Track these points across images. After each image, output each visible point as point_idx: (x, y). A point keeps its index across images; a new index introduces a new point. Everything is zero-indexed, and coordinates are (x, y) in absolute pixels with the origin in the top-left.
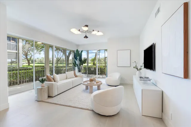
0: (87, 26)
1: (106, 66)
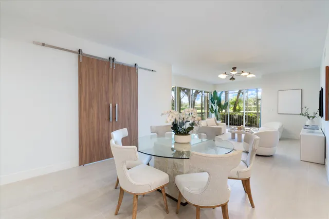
0: (234, 69)
1: (259, 113)
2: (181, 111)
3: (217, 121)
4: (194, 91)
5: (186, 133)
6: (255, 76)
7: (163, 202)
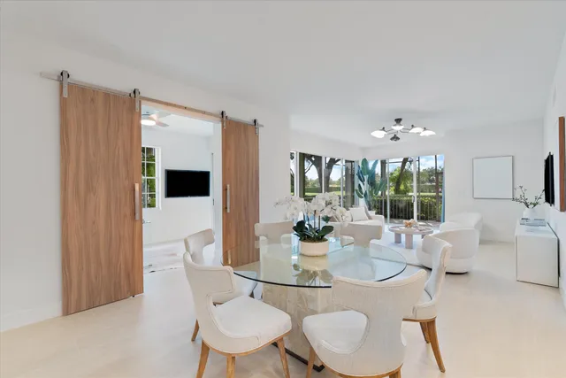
0: (398, 121)
1: (441, 197)
2: (306, 194)
3: (369, 212)
4: (328, 160)
5: (320, 236)
6: (434, 133)
7: (280, 366)
